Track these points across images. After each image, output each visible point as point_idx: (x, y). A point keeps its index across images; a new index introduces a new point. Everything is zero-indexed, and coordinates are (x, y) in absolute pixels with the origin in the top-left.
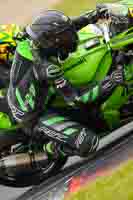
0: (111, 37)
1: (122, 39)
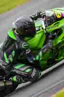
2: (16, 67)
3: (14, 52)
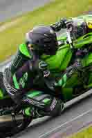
0: (72, 40)
1: (81, 41)
3: (26, 74)
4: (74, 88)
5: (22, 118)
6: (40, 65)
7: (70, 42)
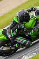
2: (17, 39)
3: (17, 30)
4: (36, 36)
5: (14, 48)
6: (22, 26)
7: (35, 16)
